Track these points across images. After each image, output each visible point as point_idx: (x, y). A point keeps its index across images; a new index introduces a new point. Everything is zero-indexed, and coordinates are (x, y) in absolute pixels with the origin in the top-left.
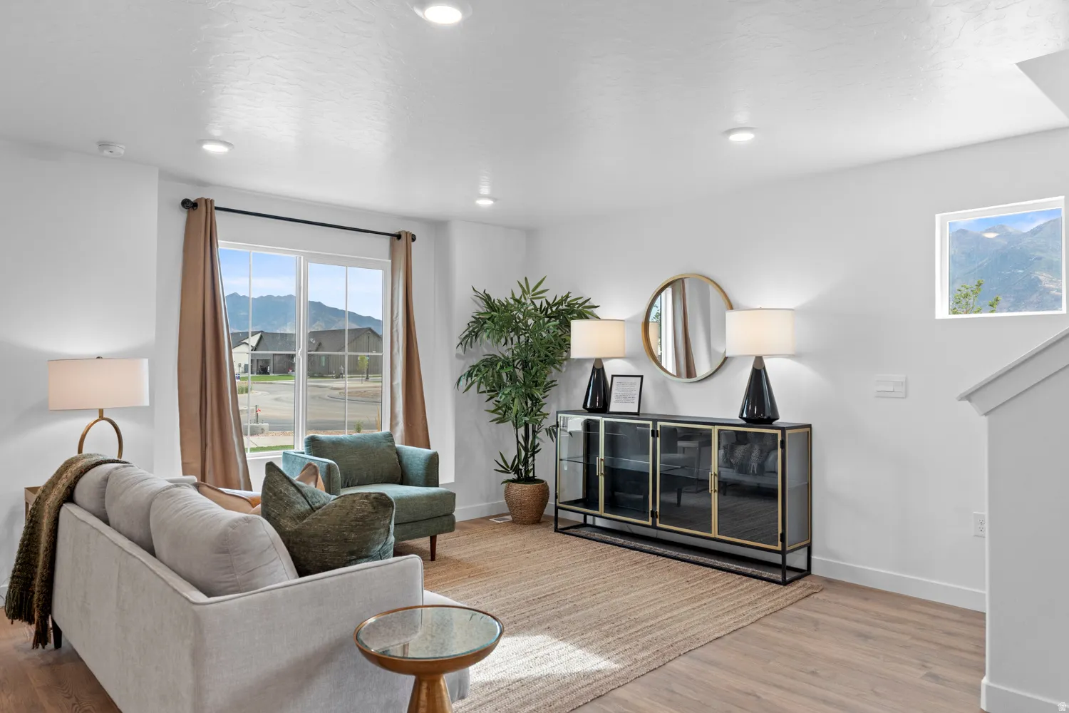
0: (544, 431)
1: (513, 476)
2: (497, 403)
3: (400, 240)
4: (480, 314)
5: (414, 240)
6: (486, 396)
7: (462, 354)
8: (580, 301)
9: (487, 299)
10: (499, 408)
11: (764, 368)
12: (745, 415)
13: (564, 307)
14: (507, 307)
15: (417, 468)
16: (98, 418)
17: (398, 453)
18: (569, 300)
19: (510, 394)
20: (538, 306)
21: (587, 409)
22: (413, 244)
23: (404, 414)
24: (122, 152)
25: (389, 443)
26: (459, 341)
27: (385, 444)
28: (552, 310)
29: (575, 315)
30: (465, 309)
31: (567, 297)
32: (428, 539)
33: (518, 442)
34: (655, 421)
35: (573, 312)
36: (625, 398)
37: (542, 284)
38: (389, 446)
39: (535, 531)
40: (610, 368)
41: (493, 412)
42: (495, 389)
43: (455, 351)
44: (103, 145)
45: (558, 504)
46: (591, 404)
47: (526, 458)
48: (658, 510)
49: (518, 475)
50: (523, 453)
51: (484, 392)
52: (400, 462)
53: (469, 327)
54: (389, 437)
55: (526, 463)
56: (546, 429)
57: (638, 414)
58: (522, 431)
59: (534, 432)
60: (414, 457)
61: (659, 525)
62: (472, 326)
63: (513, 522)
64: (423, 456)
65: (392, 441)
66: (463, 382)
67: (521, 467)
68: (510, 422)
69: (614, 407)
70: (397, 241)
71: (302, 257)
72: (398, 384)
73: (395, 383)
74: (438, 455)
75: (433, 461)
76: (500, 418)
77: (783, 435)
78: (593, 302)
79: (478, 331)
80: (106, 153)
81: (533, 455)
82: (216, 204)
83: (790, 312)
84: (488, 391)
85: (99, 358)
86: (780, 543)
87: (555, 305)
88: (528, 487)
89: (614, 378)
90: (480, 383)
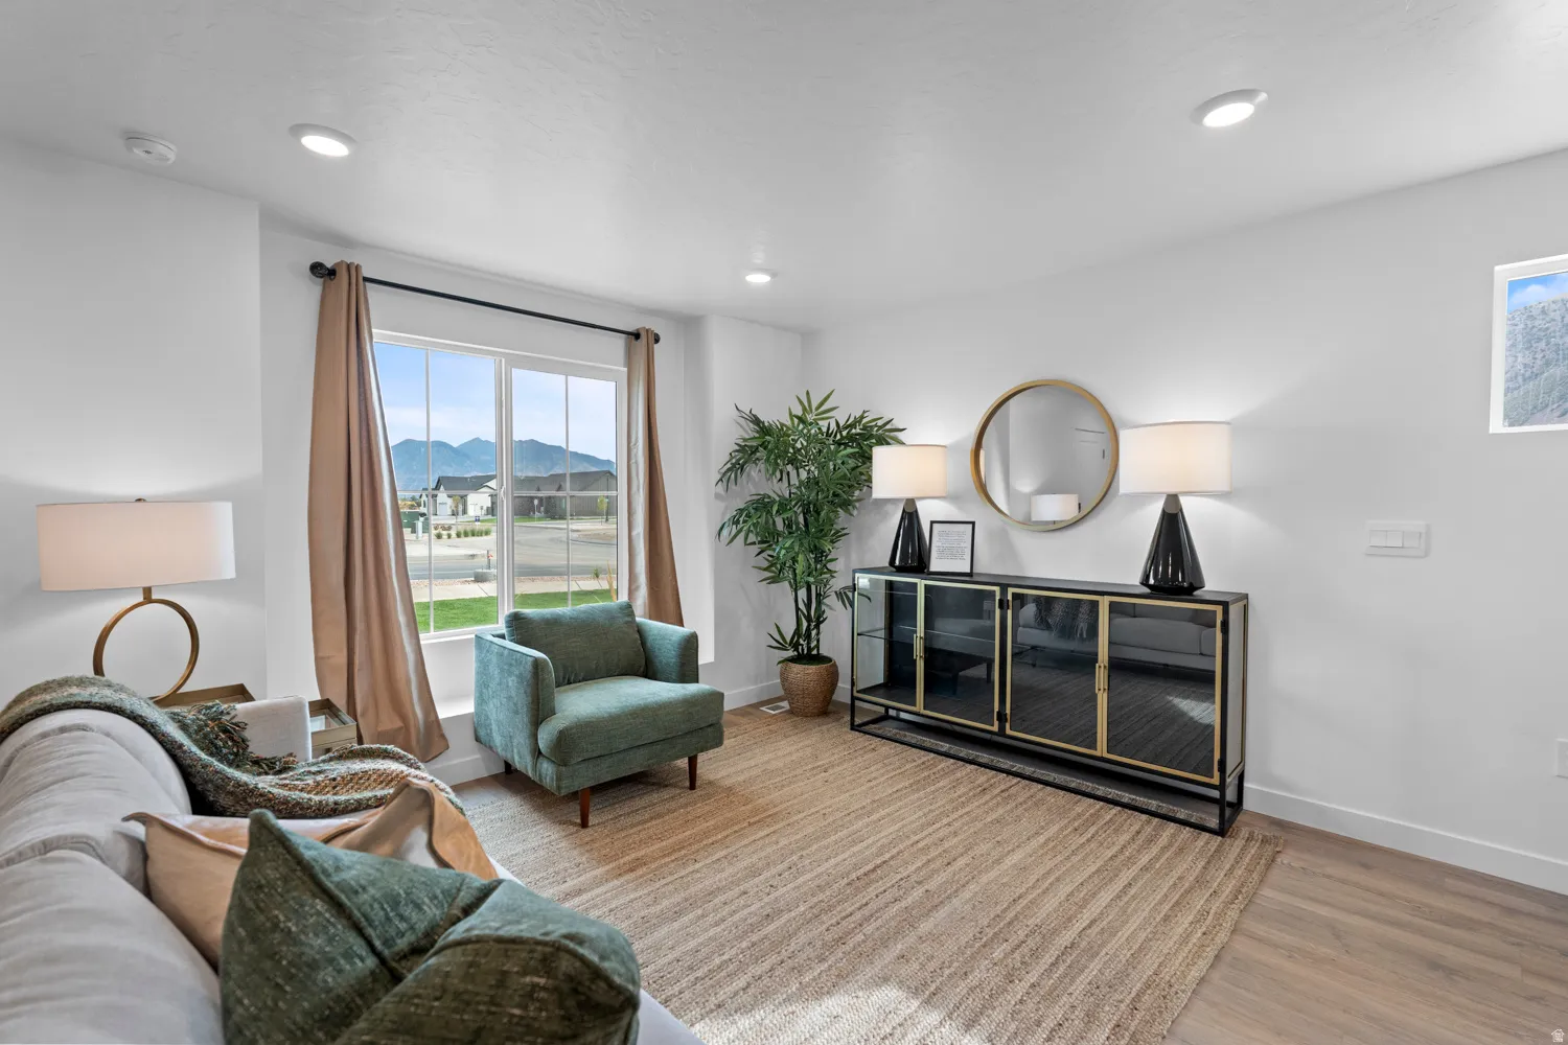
0: (834, 596)
1: (791, 653)
2: (770, 559)
3: (639, 340)
4: (745, 440)
5: (657, 340)
6: (756, 549)
7: (723, 493)
8: (880, 423)
9: (756, 421)
10: (773, 565)
11: (1181, 510)
12: (1152, 581)
13: (858, 431)
14: (782, 432)
15: (667, 655)
16: (141, 599)
17: (640, 631)
18: (864, 421)
19: (792, 547)
20: (824, 430)
21: (895, 567)
22: (656, 346)
23: (646, 574)
24: (172, 157)
25: (627, 619)
26: (719, 477)
27: (622, 620)
28: (841, 435)
29: (874, 441)
30: (726, 435)
31: (862, 417)
32: (686, 760)
33: (798, 609)
34: (1004, 587)
35: (871, 436)
36: (953, 554)
37: (830, 399)
38: (627, 623)
39: (824, 728)
40: (927, 511)
41: (765, 569)
42: (768, 538)
43: (713, 489)
44: (133, 138)
45: (856, 694)
46: (901, 560)
47: (808, 629)
48: (1008, 711)
49: (798, 652)
50: (805, 624)
51: (754, 543)
52: (643, 643)
53: (732, 458)
54: (628, 609)
55: (808, 636)
56: (836, 592)
57: (970, 575)
58: (802, 593)
59: (818, 595)
60: (663, 638)
61: (1008, 732)
62: (735, 456)
63: (791, 712)
64: (675, 638)
65: (632, 614)
66: (725, 532)
67: (801, 642)
68: (787, 583)
69: (936, 565)
70: (634, 342)
71: (503, 360)
72: (638, 534)
73: (634, 533)
74: (697, 637)
75: (690, 644)
76: (772, 577)
77: (1226, 612)
78: (897, 424)
79: (745, 463)
80: (138, 152)
81: (817, 626)
82: (366, 273)
83: (1224, 425)
84: (760, 543)
85: (139, 500)
86: (1216, 774)
87: (846, 428)
88: (812, 669)
89: (935, 525)
90: (749, 531)
